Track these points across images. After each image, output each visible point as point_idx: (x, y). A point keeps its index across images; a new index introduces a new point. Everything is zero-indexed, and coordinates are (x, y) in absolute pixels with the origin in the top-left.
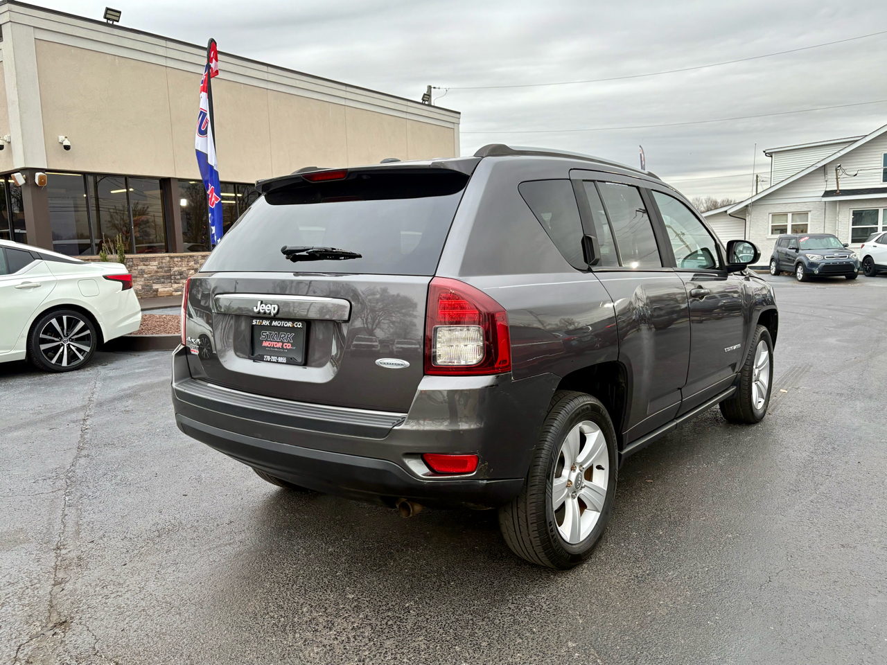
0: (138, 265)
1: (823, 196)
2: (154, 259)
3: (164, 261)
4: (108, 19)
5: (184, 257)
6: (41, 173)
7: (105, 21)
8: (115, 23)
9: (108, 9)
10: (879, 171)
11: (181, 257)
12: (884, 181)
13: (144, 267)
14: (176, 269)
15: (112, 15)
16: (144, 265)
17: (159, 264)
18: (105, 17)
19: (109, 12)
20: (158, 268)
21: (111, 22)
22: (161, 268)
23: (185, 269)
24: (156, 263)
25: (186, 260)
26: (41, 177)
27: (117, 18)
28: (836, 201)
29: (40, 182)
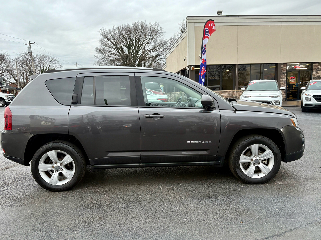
0: (221, 94)
2: (227, 92)
3: (230, 93)
4: (219, 14)
5: (238, 91)
6: (193, 67)
7: (218, 15)
8: (221, 15)
9: (218, 11)
11: (237, 92)
13: (223, 95)
14: (234, 95)
15: (220, 12)
16: (223, 94)
17: (229, 94)
18: (217, 14)
19: (219, 12)
20: (228, 95)
21: (219, 15)
22: (229, 95)
23: (238, 96)
24: (227, 94)
25: (239, 92)
26: (192, 68)
27: (221, 13)
29: (192, 69)
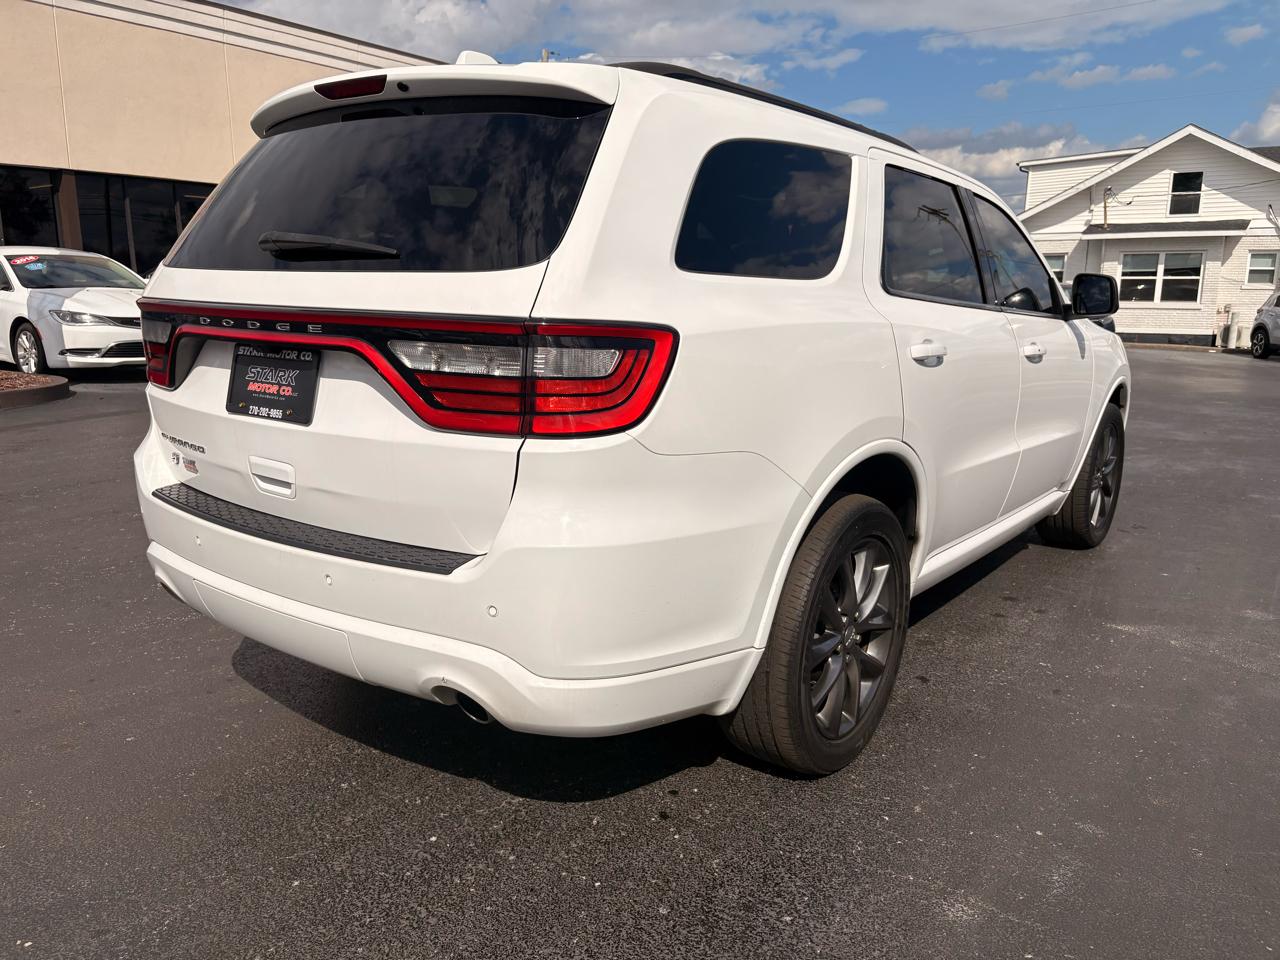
1: (1084, 233)
10: (1165, 198)
12: (1171, 213)
28: (1101, 240)
